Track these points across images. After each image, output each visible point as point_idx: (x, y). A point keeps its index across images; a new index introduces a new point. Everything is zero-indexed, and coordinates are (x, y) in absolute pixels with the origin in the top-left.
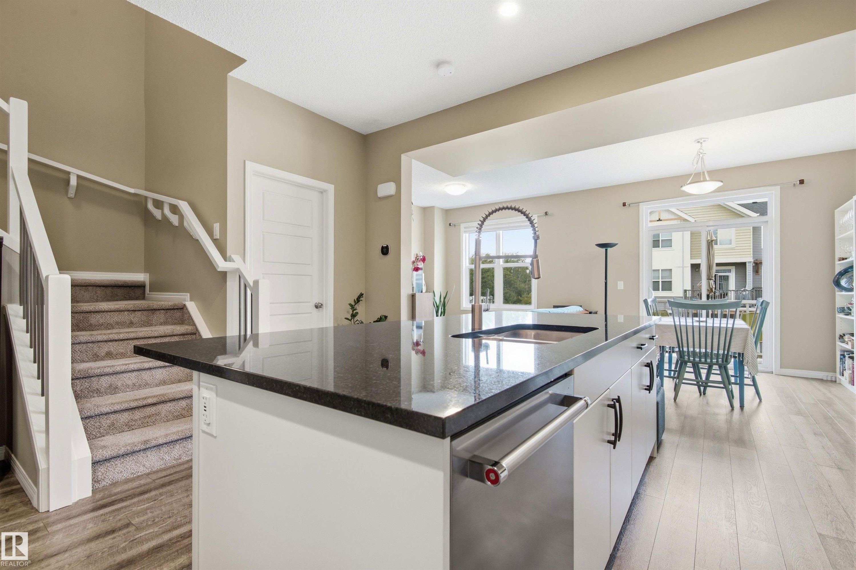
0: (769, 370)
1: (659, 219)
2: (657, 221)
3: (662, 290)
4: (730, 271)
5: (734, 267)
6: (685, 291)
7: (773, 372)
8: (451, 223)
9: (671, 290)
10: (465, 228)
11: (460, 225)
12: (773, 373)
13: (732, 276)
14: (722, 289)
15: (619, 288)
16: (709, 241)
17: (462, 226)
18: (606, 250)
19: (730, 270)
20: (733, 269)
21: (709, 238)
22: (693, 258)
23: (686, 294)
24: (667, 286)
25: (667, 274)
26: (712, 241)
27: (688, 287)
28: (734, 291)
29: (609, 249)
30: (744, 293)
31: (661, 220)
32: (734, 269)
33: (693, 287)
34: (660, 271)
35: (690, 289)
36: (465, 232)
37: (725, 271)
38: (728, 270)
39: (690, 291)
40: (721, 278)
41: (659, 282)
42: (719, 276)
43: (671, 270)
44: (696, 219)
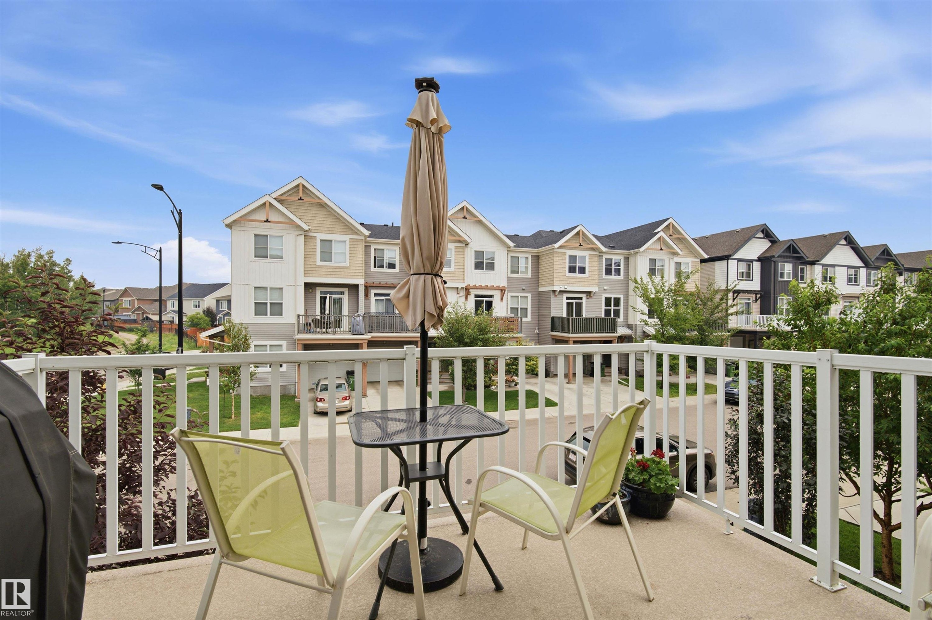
1: (267, 219)
2: (265, 221)
3: (271, 315)
4: (342, 293)
5: (347, 289)
6: (298, 316)
9: (281, 314)
13: (346, 299)
14: (335, 314)
19: (344, 292)
20: (346, 291)
22: (307, 275)
23: (299, 321)
24: (277, 309)
25: (276, 294)
27: (302, 312)
28: (346, 316)
30: (358, 319)
31: (270, 222)
32: (348, 291)
33: (306, 311)
34: (269, 289)
35: (304, 315)
37: (339, 294)
39: (303, 317)
40: (336, 302)
41: (267, 303)
43: (281, 289)
44: (310, 228)
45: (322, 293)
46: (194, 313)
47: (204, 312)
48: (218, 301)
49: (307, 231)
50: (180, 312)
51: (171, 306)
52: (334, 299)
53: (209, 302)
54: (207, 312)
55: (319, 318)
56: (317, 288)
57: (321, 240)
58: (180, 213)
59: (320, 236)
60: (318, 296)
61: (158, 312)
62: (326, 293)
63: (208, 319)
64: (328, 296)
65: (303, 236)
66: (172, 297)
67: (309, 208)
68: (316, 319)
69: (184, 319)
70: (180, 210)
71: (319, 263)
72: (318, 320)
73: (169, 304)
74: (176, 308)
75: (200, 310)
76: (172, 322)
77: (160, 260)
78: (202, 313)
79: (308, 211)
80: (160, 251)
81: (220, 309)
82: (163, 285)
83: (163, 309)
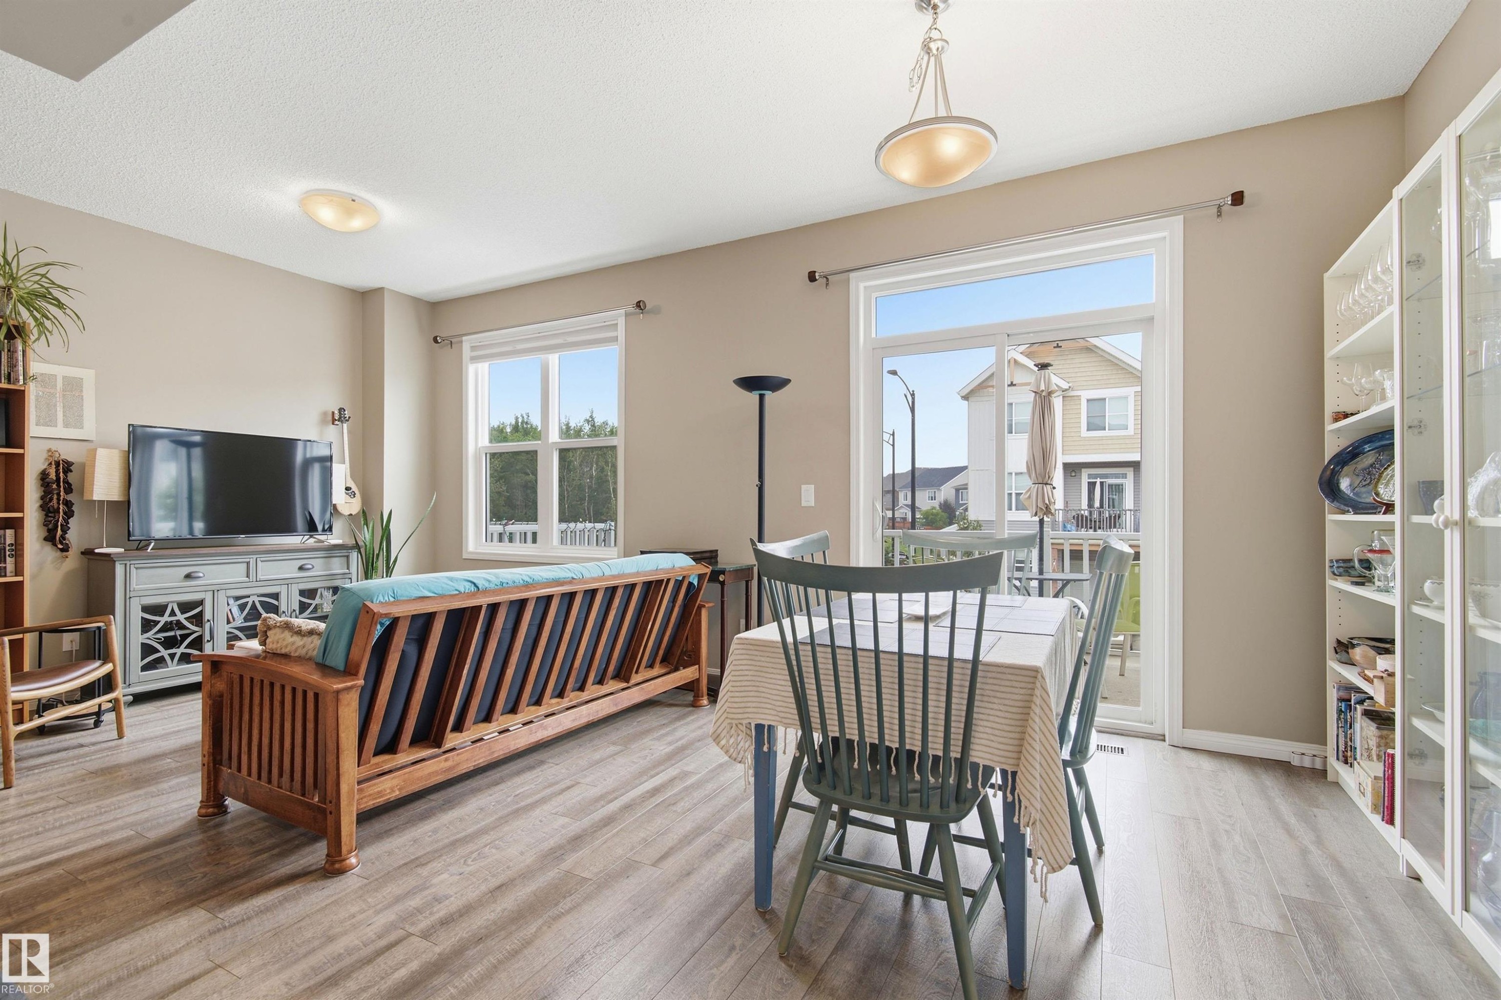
0: (1155, 729)
1: (1012, 383)
3: (1017, 509)
4: (1124, 476)
5: (1132, 469)
7: (1164, 736)
8: (437, 337)
10: (473, 348)
11: (461, 342)
12: (1164, 741)
13: (1129, 484)
14: (1114, 507)
15: (804, 504)
16: (1044, 394)
17: (467, 343)
18: (762, 397)
19: (1126, 474)
20: (1130, 472)
21: (1043, 387)
22: (1067, 452)
26: (1050, 394)
28: (1131, 510)
29: (769, 395)
31: (1015, 385)
32: (1132, 473)
33: (1066, 503)
34: (1014, 474)
35: (1062, 508)
36: (474, 359)
37: (1117, 476)
38: (1123, 474)
39: (1061, 512)
40: (1112, 488)
42: (1109, 485)
44: (1070, 385)
45: (1090, 476)
46: (929, 508)
47: (940, 505)
48: (957, 490)
49: (1066, 390)
50: (913, 507)
51: (904, 498)
52: (1110, 486)
53: (946, 492)
54: (944, 506)
55: (1086, 513)
56: (1083, 470)
57: (1088, 400)
58: (913, 395)
59: (1085, 395)
60: (1085, 480)
61: (891, 507)
62: (1096, 476)
63: (945, 515)
64: (1098, 481)
65: (1061, 397)
66: (904, 487)
67: (1070, 357)
68: (1082, 516)
69: (918, 516)
70: (913, 391)
71: (1084, 433)
72: (1086, 517)
73: (901, 496)
74: (909, 502)
75: (936, 504)
76: (905, 519)
77: (893, 445)
78: (938, 508)
79: (1068, 362)
80: (893, 435)
81: (961, 502)
82: (896, 472)
83: (896, 504)
